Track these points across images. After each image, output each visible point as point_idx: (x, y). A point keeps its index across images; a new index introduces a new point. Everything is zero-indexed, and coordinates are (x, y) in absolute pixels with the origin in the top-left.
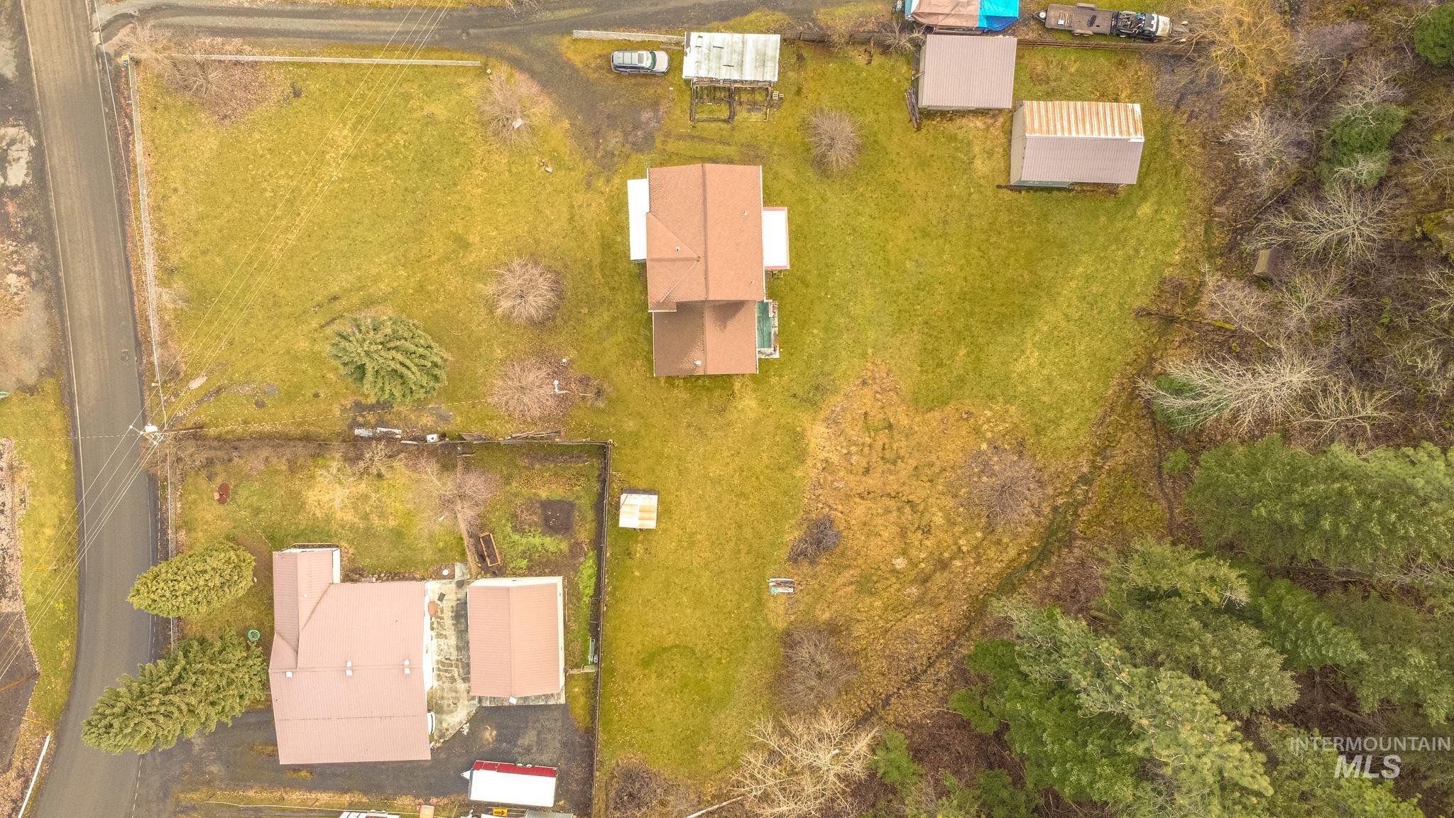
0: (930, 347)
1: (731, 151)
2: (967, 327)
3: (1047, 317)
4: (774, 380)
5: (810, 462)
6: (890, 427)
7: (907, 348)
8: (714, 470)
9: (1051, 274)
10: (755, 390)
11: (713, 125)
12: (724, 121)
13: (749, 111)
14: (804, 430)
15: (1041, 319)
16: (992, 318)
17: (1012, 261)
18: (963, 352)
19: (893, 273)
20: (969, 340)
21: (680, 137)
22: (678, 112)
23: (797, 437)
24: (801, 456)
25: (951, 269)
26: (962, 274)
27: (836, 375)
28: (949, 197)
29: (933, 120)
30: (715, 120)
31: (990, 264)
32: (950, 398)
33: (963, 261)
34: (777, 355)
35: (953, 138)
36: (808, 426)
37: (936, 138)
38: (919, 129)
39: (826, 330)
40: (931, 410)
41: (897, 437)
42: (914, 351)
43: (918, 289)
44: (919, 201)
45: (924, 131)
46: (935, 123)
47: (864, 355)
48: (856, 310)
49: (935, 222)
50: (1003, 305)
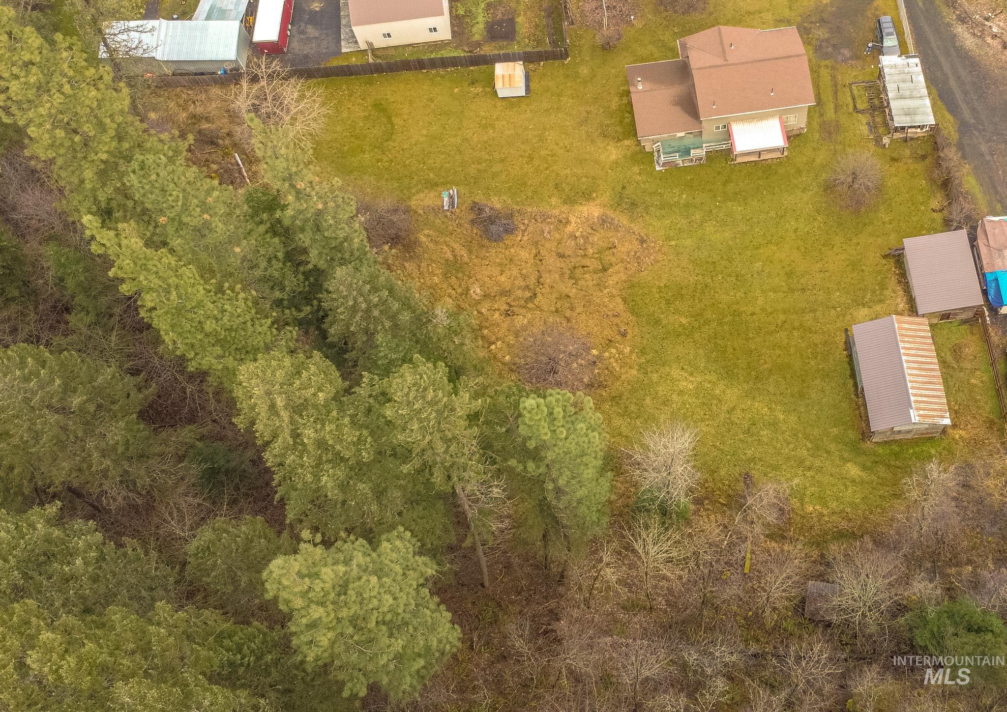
0: (684, 292)
1: (830, 114)
2: (707, 322)
3: (728, 391)
4: (636, 169)
5: (565, 208)
6: (605, 269)
7: (680, 273)
8: (551, 136)
9: (771, 389)
10: (625, 157)
11: (850, 99)
12: (855, 107)
13: (868, 124)
14: (594, 199)
15: (727, 386)
16: (719, 342)
17: (778, 352)
18: (684, 321)
19: (749, 253)
20: (696, 324)
21: (833, 77)
22: (854, 73)
23: (587, 196)
24: (570, 201)
25: (760, 301)
26: (757, 311)
27: (647, 218)
28: (828, 292)
29: (896, 268)
30: (854, 99)
31: (771, 333)
32: (637, 315)
33: (769, 310)
34: (658, 168)
35: (883, 286)
36: (598, 201)
37: (879, 272)
38: (885, 257)
39: (687, 205)
40: (625, 300)
41: (595, 276)
42: (678, 279)
43: (737, 276)
44: (819, 265)
45: (884, 261)
46: (894, 269)
47: (668, 238)
48: (709, 228)
49: (802, 281)
50: (734, 349)
